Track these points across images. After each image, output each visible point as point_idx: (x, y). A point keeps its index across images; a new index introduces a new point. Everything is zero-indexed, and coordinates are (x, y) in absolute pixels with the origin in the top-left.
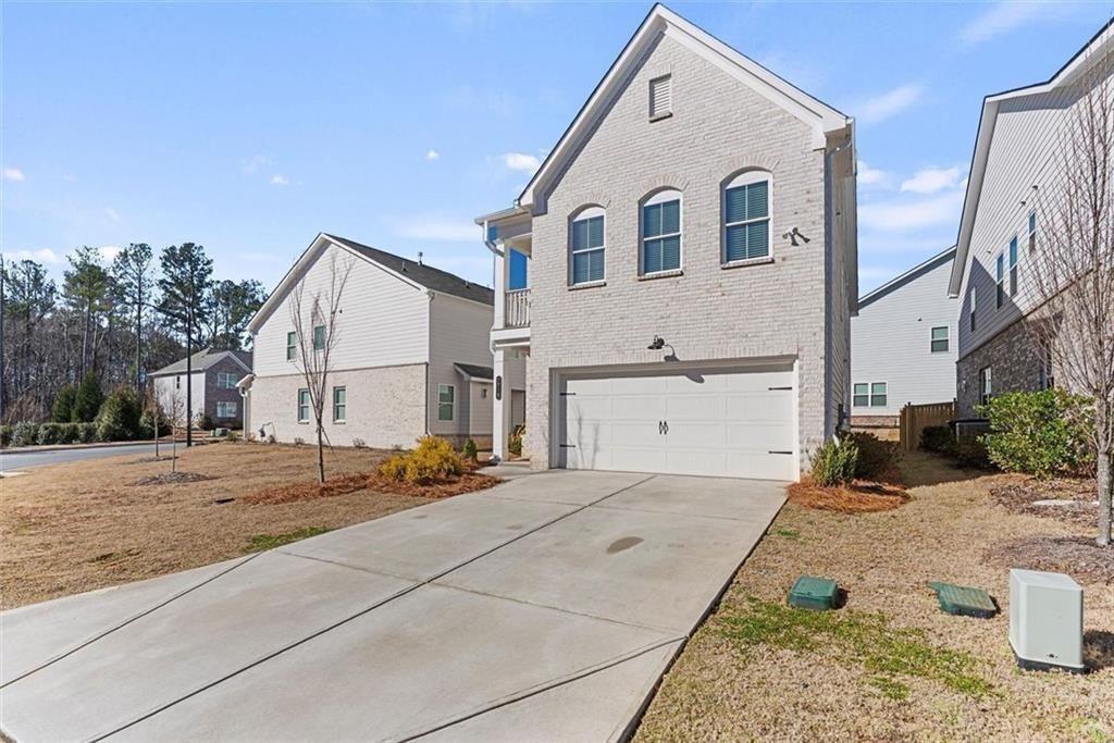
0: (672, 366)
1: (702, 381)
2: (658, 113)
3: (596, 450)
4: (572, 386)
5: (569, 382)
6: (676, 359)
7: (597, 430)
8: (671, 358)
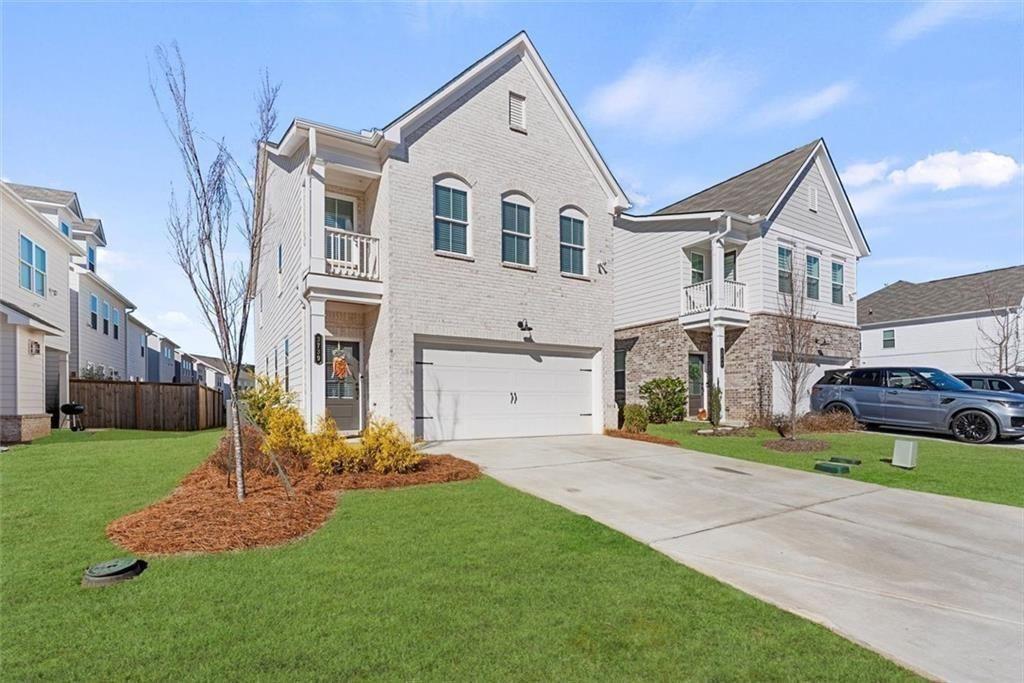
0: (529, 346)
1: (540, 361)
2: (515, 125)
3: (456, 421)
4: (428, 355)
5: (425, 351)
6: (532, 341)
7: (456, 403)
8: (528, 340)
